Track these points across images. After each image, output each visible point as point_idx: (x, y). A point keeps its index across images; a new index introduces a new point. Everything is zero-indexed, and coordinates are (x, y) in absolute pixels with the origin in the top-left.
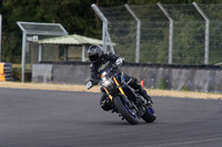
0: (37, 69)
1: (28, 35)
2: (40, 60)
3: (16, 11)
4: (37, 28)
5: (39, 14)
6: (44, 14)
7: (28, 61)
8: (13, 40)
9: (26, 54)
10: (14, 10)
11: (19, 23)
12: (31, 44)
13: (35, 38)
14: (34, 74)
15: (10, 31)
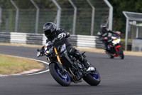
0: (135, 43)
1: (130, 21)
2: (137, 37)
3: (123, 5)
4: (135, 16)
5: (137, 8)
6: (140, 7)
7: (129, 37)
8: (120, 23)
9: (129, 32)
10: (121, 4)
11: (124, 13)
12: (132, 26)
13: (134, 23)
14: (133, 46)
15: (118, 17)
